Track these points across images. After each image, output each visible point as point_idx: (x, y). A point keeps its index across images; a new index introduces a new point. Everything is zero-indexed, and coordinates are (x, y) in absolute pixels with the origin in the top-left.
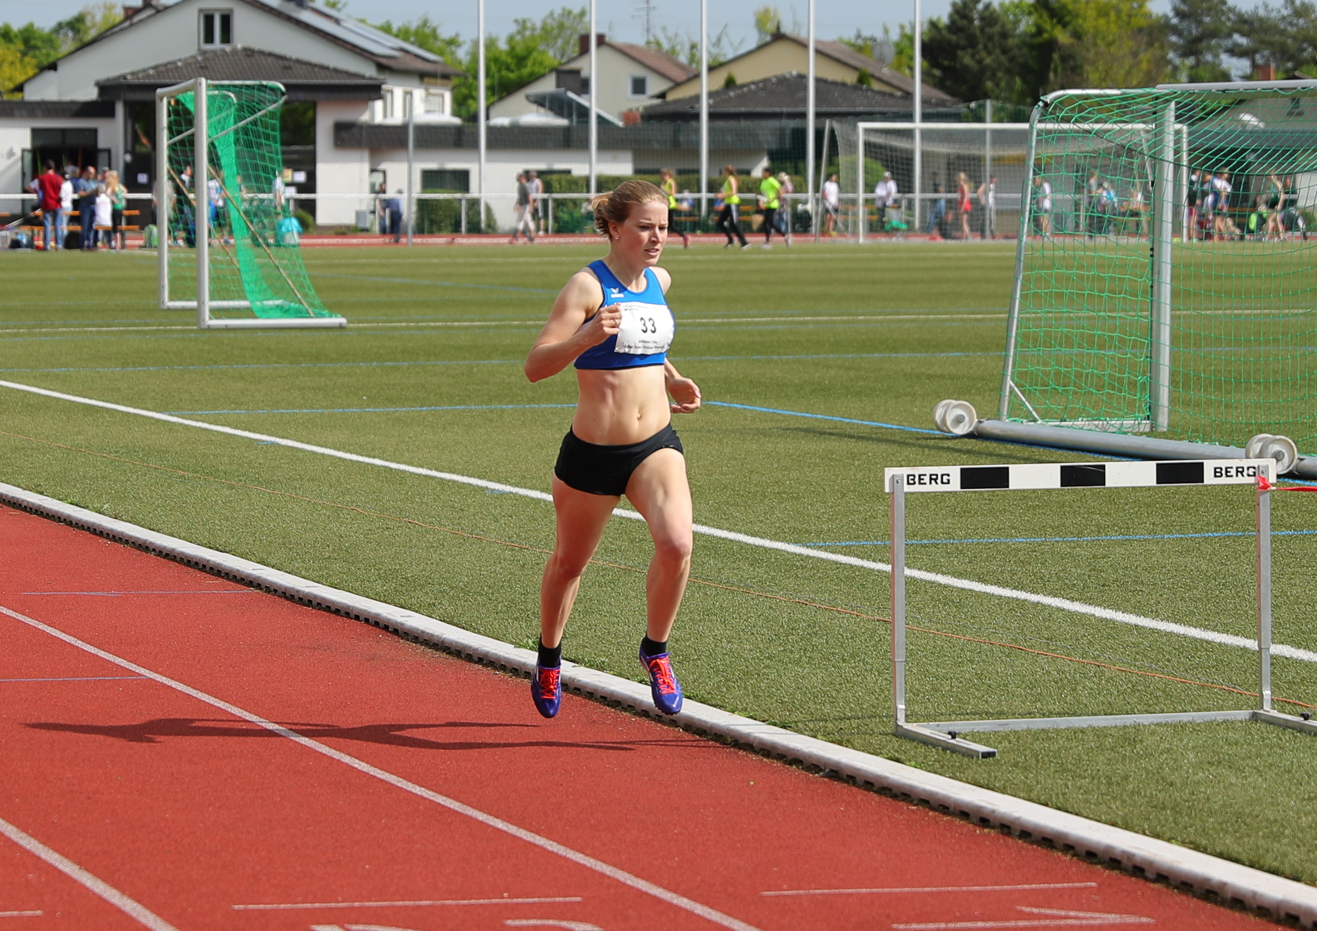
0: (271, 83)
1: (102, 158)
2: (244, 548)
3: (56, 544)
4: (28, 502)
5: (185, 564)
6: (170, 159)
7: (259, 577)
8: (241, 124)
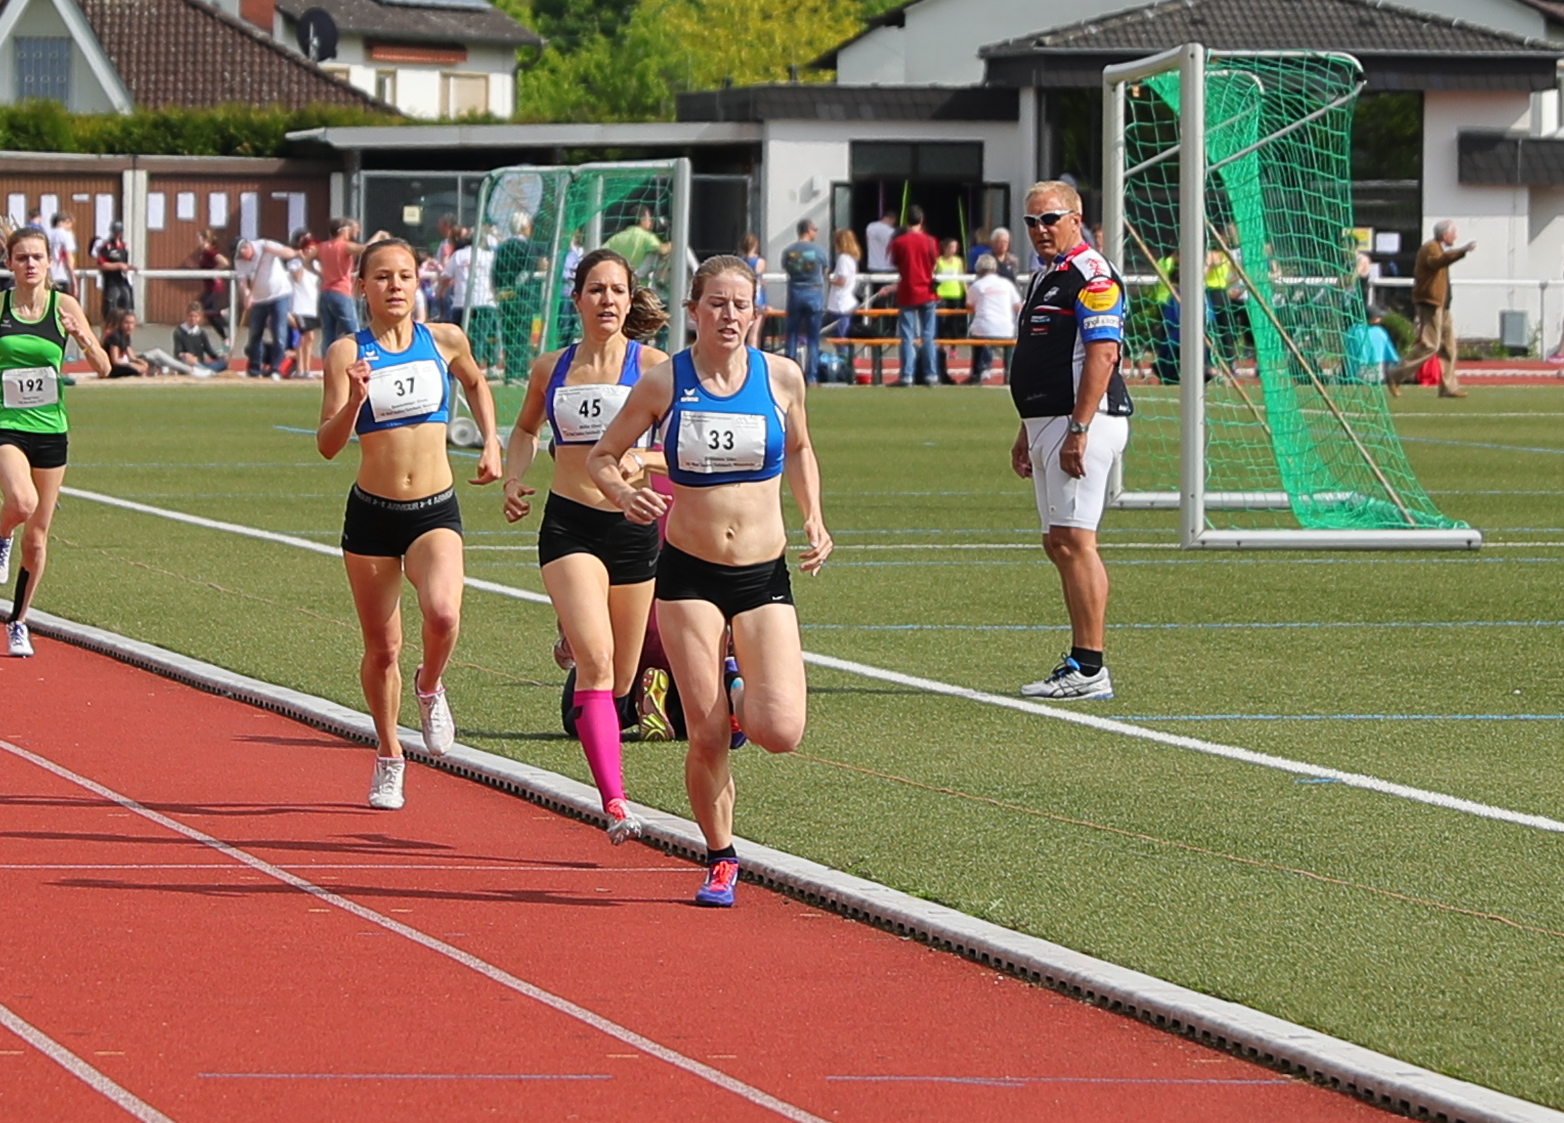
0: (1333, 55)
1: (992, 203)
2: (1272, 994)
3: (895, 979)
4: (839, 894)
5: (1152, 1024)
6: (1129, 205)
7: (1303, 1054)
8: (1271, 138)
